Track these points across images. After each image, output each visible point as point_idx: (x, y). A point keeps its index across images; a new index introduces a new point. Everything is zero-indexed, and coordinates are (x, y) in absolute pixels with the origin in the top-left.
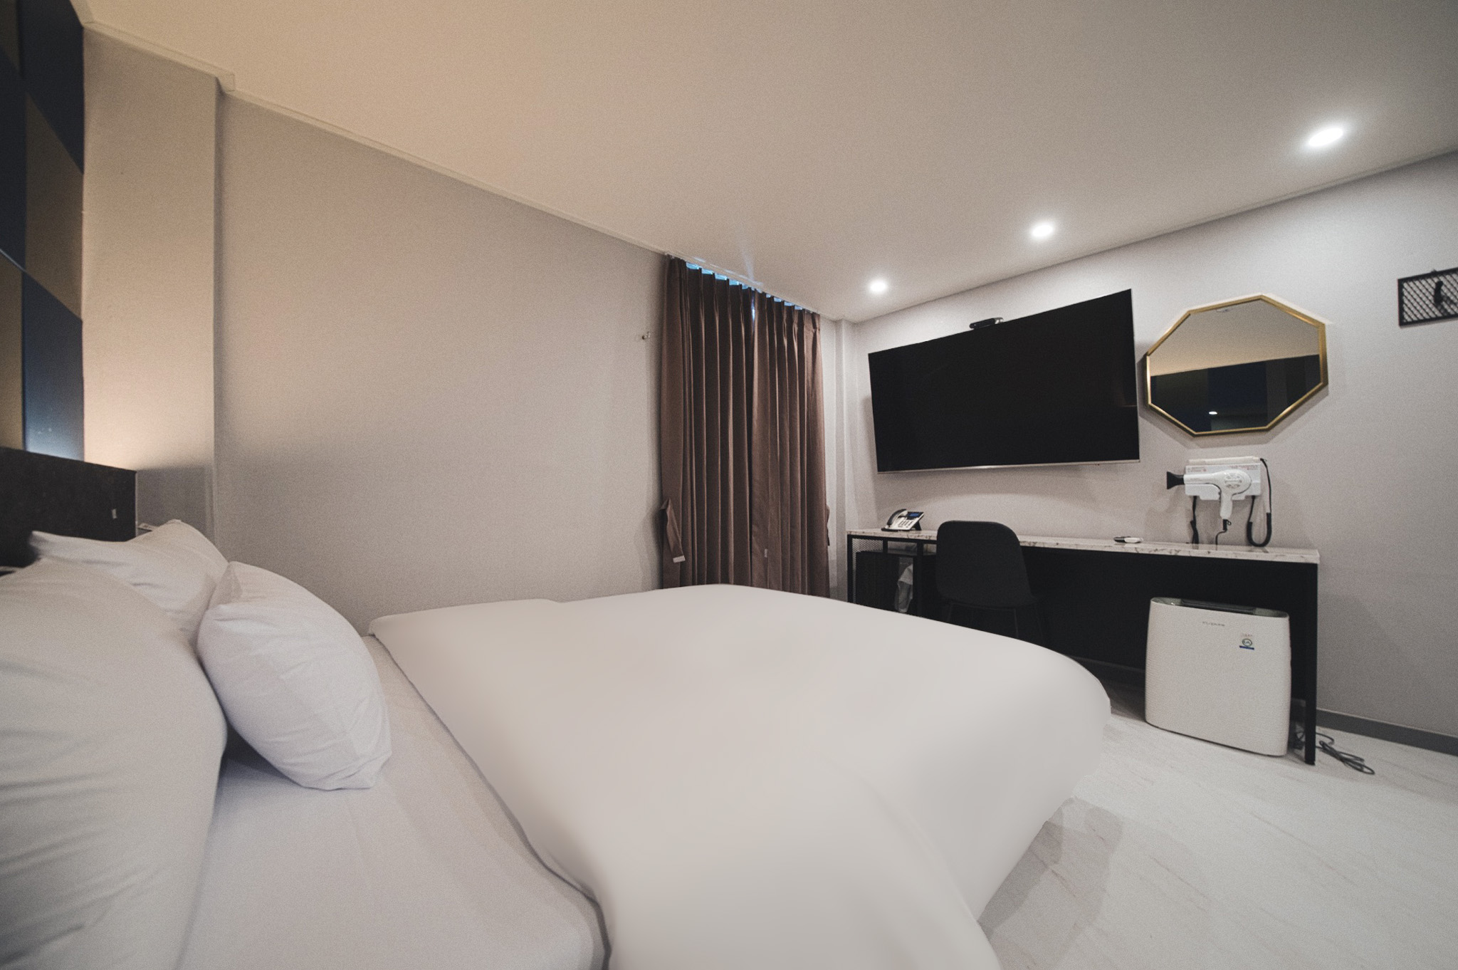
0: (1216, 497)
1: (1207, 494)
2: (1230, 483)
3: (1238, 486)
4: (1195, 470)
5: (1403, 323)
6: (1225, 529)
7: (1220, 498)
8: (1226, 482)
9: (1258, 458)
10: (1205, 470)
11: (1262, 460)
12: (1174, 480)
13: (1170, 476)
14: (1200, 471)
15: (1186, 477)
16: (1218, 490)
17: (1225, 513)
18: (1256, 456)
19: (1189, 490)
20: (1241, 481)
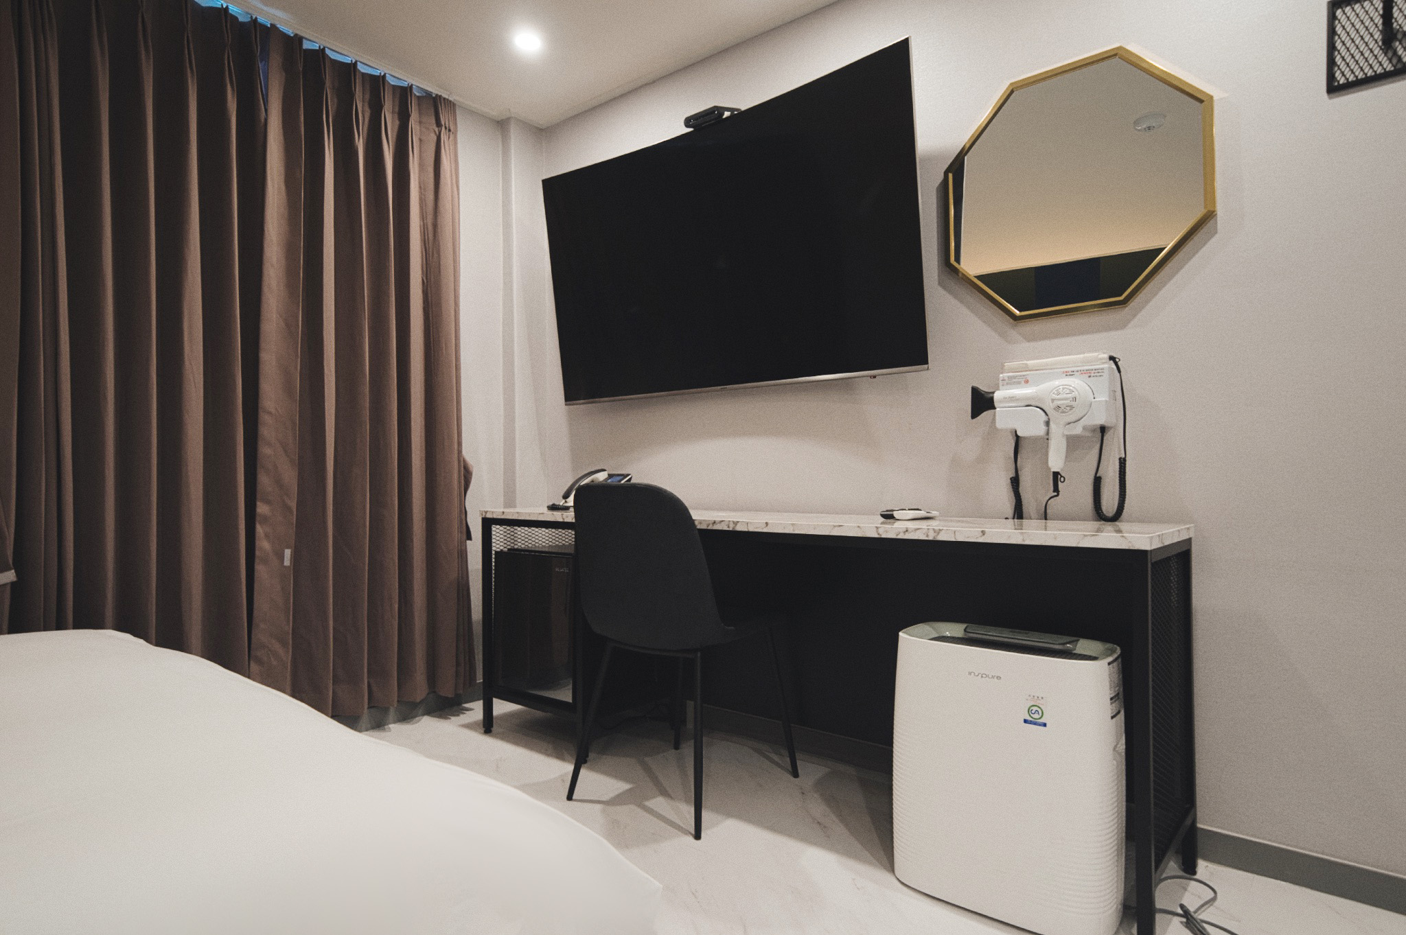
0: (1040, 430)
1: (1031, 427)
2: (1059, 403)
3: (1072, 407)
4: (1012, 382)
5: (1333, 88)
6: (1056, 489)
7: (1048, 433)
8: (1053, 400)
9: (1106, 356)
10: (1027, 382)
11: (1112, 358)
12: (982, 403)
13: (976, 392)
14: (1019, 383)
15: (997, 396)
16: (1044, 418)
17: (1056, 461)
18: (1104, 353)
19: (1005, 417)
20: (1075, 399)
